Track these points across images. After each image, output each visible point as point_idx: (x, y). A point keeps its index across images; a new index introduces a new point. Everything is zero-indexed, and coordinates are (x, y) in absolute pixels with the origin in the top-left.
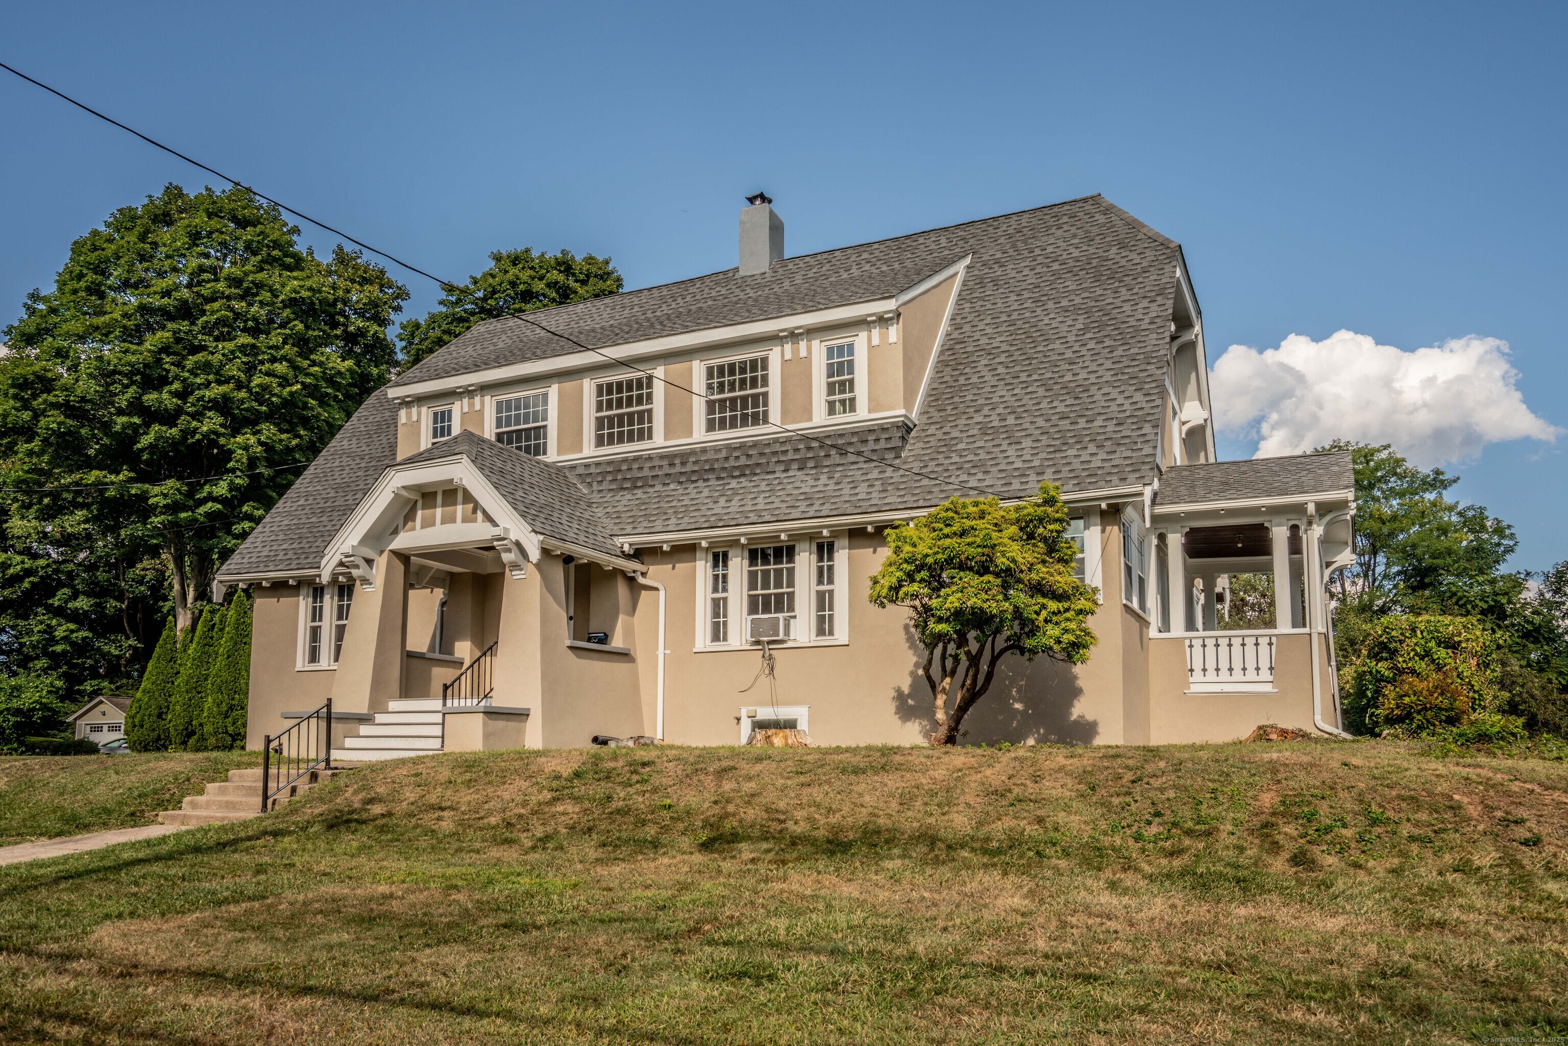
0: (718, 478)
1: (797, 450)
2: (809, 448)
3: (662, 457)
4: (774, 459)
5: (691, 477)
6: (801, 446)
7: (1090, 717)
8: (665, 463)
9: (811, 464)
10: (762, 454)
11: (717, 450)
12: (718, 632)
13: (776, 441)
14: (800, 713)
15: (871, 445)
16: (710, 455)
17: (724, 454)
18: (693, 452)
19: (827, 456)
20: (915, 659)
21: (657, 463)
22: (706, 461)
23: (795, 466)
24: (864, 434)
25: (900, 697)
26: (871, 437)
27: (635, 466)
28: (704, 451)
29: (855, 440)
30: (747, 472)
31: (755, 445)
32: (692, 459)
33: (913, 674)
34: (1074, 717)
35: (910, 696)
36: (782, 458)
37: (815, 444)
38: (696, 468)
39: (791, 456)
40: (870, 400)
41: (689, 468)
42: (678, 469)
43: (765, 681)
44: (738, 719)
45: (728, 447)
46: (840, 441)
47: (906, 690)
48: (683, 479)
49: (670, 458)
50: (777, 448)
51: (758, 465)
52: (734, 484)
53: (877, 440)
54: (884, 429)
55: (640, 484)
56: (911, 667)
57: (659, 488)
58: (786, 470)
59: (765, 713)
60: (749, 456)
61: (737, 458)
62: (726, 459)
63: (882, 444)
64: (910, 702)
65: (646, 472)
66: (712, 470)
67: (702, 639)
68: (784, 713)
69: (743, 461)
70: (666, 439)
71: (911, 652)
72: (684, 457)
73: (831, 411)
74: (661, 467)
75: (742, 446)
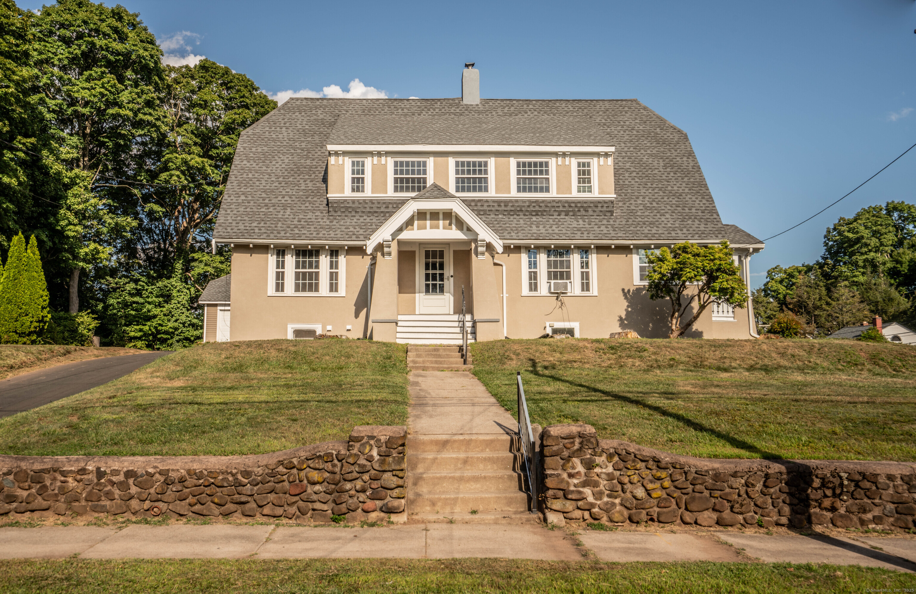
0: (524, 215)
1: (564, 207)
2: (570, 206)
3: (494, 201)
4: (553, 209)
5: (510, 213)
6: (566, 205)
7: (700, 330)
8: (496, 204)
9: (571, 214)
10: (546, 206)
11: (524, 201)
12: (533, 287)
13: (554, 201)
14: (575, 325)
15: (600, 209)
16: (520, 204)
17: (527, 204)
18: (511, 201)
19: (579, 211)
20: (627, 304)
21: (491, 204)
22: (518, 206)
23: (563, 214)
24: (596, 204)
25: (621, 319)
26: (600, 205)
27: (479, 204)
28: (517, 201)
29: (592, 205)
30: (540, 214)
31: (543, 201)
32: (510, 204)
33: (626, 310)
34: (693, 330)
35: (625, 319)
36: (557, 209)
37: (573, 205)
38: (513, 209)
39: (561, 209)
40: (599, 188)
41: (509, 208)
42: (503, 208)
43: (558, 311)
44: (545, 328)
45: (529, 201)
46: (585, 205)
47: (624, 317)
48: (505, 213)
49: (499, 202)
50: (555, 204)
51: (545, 211)
52: (534, 218)
53: (602, 207)
54: (605, 202)
55: (482, 213)
56: (625, 307)
57: (493, 216)
58: (559, 215)
59: (559, 325)
60: (540, 207)
61: (534, 206)
62: (529, 206)
63: (605, 209)
64: (626, 322)
65: (485, 208)
66: (521, 210)
67: (525, 290)
68: (566, 325)
69: (537, 208)
70: (496, 193)
71: (625, 301)
72: (506, 203)
73: (579, 191)
74: (493, 206)
75: (536, 201)
